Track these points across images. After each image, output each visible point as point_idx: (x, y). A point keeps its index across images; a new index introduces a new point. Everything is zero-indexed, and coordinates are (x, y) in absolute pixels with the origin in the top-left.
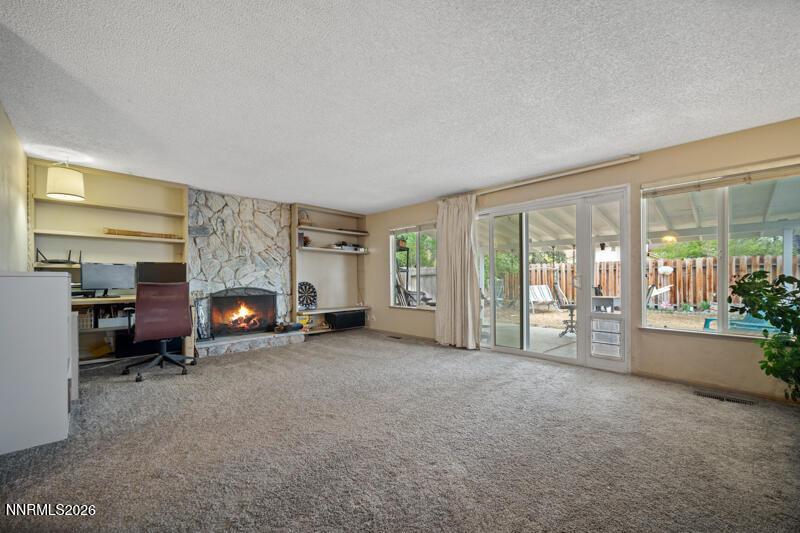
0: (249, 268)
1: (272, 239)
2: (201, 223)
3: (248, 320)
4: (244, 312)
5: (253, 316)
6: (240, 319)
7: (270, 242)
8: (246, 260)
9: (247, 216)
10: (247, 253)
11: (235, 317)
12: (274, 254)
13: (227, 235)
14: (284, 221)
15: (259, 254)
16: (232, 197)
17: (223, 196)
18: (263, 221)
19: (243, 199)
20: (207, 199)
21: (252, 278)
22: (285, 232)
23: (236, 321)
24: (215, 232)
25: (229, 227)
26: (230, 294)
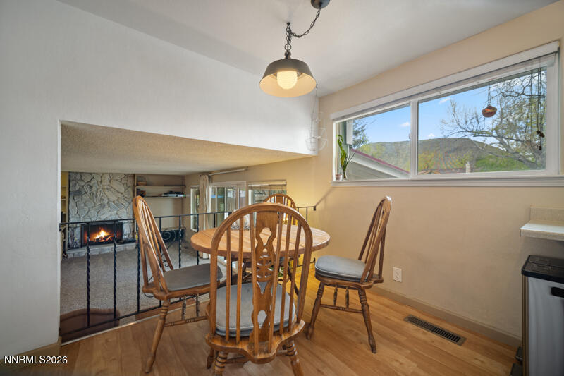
0: (106, 210)
1: (122, 193)
2: (77, 189)
3: (105, 238)
4: (103, 234)
5: (108, 236)
6: (101, 238)
7: (120, 195)
8: (104, 206)
9: (106, 182)
10: (106, 202)
11: (98, 237)
12: (123, 201)
13: (93, 194)
14: (129, 184)
15: (113, 202)
16: (97, 174)
17: (91, 174)
18: (115, 185)
19: (103, 174)
20: (81, 176)
21: (108, 215)
22: (130, 190)
23: (98, 239)
24: (86, 193)
25: (94, 189)
26: (94, 224)
